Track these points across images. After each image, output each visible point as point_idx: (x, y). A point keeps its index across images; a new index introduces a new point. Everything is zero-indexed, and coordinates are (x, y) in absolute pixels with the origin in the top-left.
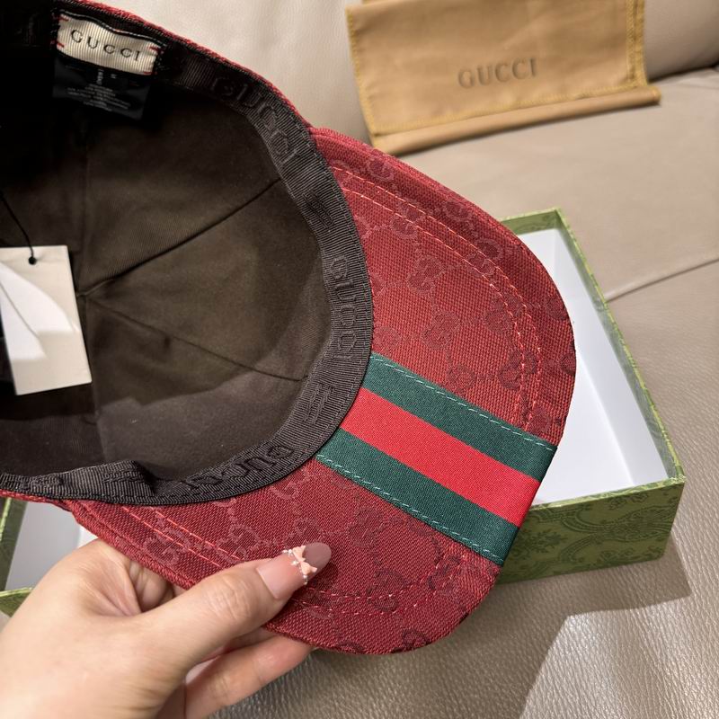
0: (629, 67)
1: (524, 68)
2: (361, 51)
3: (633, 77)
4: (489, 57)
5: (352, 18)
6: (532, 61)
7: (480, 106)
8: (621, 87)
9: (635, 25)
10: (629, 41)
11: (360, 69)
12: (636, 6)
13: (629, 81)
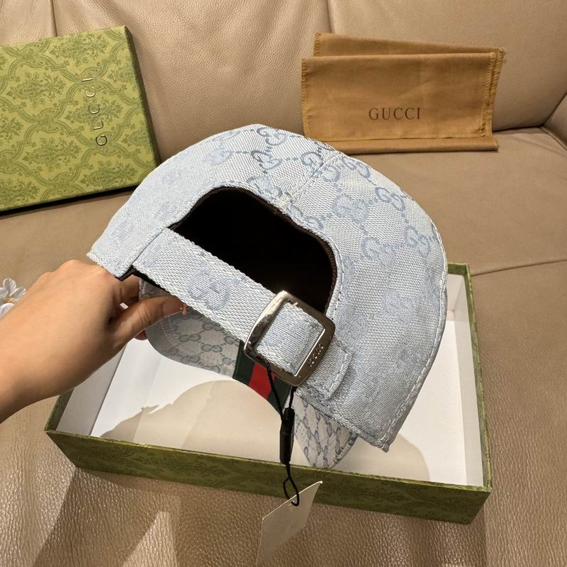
0: (482, 123)
1: (412, 113)
2: (307, 86)
3: (483, 129)
4: (390, 103)
5: (305, 65)
6: (419, 109)
7: (380, 133)
8: (475, 135)
9: (490, 96)
10: (484, 106)
11: (305, 97)
12: (491, 84)
13: (481, 131)
